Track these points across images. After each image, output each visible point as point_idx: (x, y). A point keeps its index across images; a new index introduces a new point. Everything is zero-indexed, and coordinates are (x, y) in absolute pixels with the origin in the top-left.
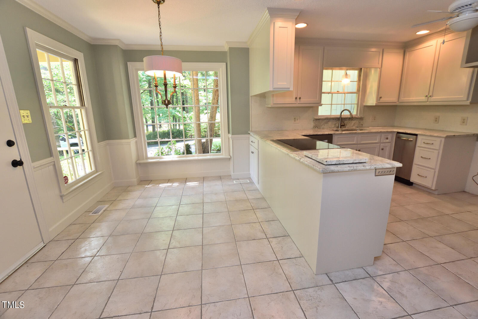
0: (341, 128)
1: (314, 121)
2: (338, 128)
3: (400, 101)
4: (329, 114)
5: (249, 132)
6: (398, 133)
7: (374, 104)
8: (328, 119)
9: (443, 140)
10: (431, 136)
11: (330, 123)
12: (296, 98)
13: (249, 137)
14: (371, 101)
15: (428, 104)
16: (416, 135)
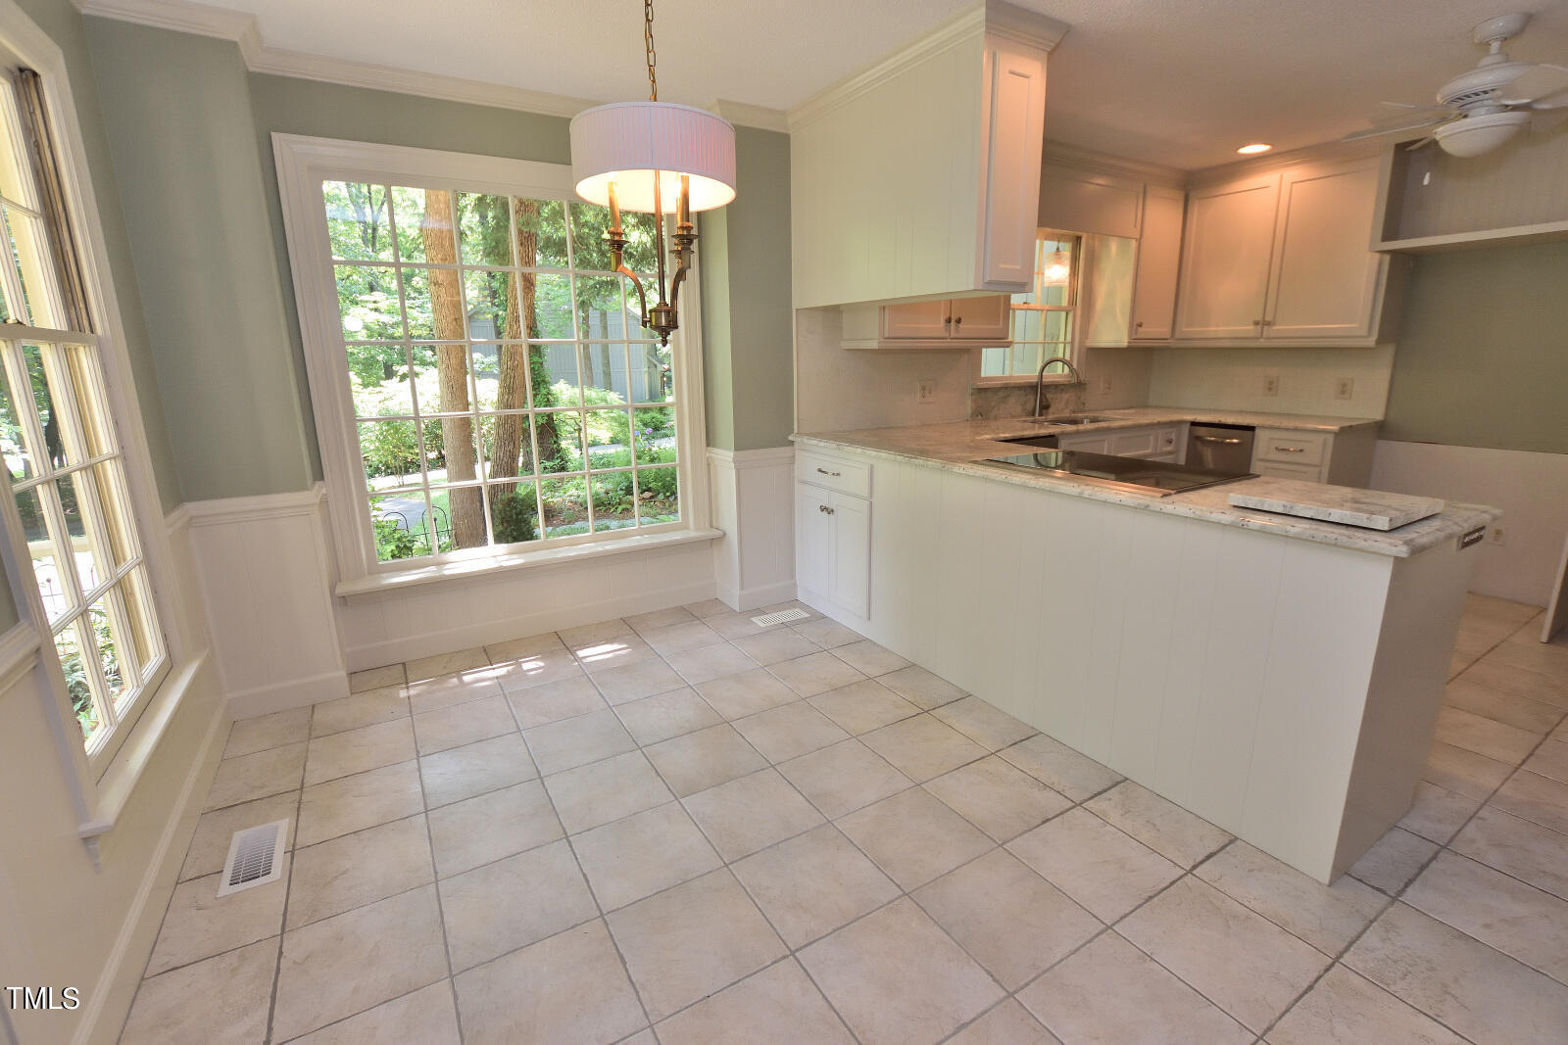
0: (1041, 415)
1: (973, 394)
2: (1033, 414)
3: (1177, 336)
4: (1000, 374)
5: (790, 438)
6: (1194, 424)
7: (1125, 344)
8: (1006, 388)
9: (1331, 439)
10: (1296, 429)
11: (1012, 400)
12: (949, 321)
13: (794, 457)
14: (1112, 332)
15: (1262, 343)
16: (1252, 429)
